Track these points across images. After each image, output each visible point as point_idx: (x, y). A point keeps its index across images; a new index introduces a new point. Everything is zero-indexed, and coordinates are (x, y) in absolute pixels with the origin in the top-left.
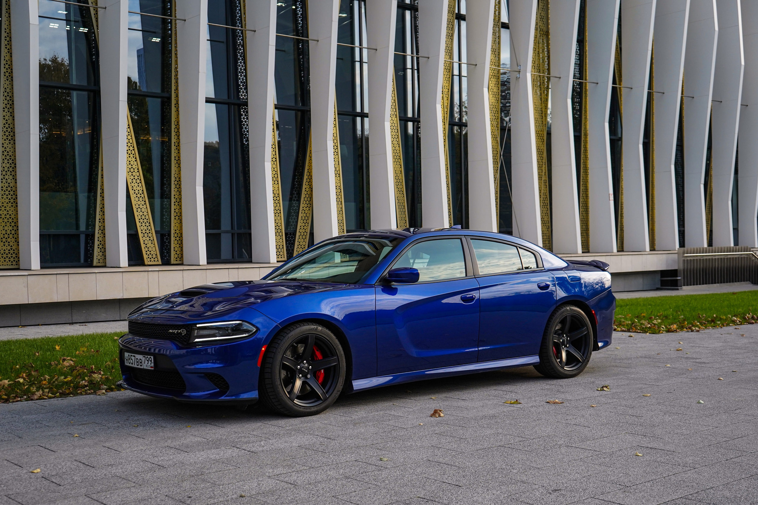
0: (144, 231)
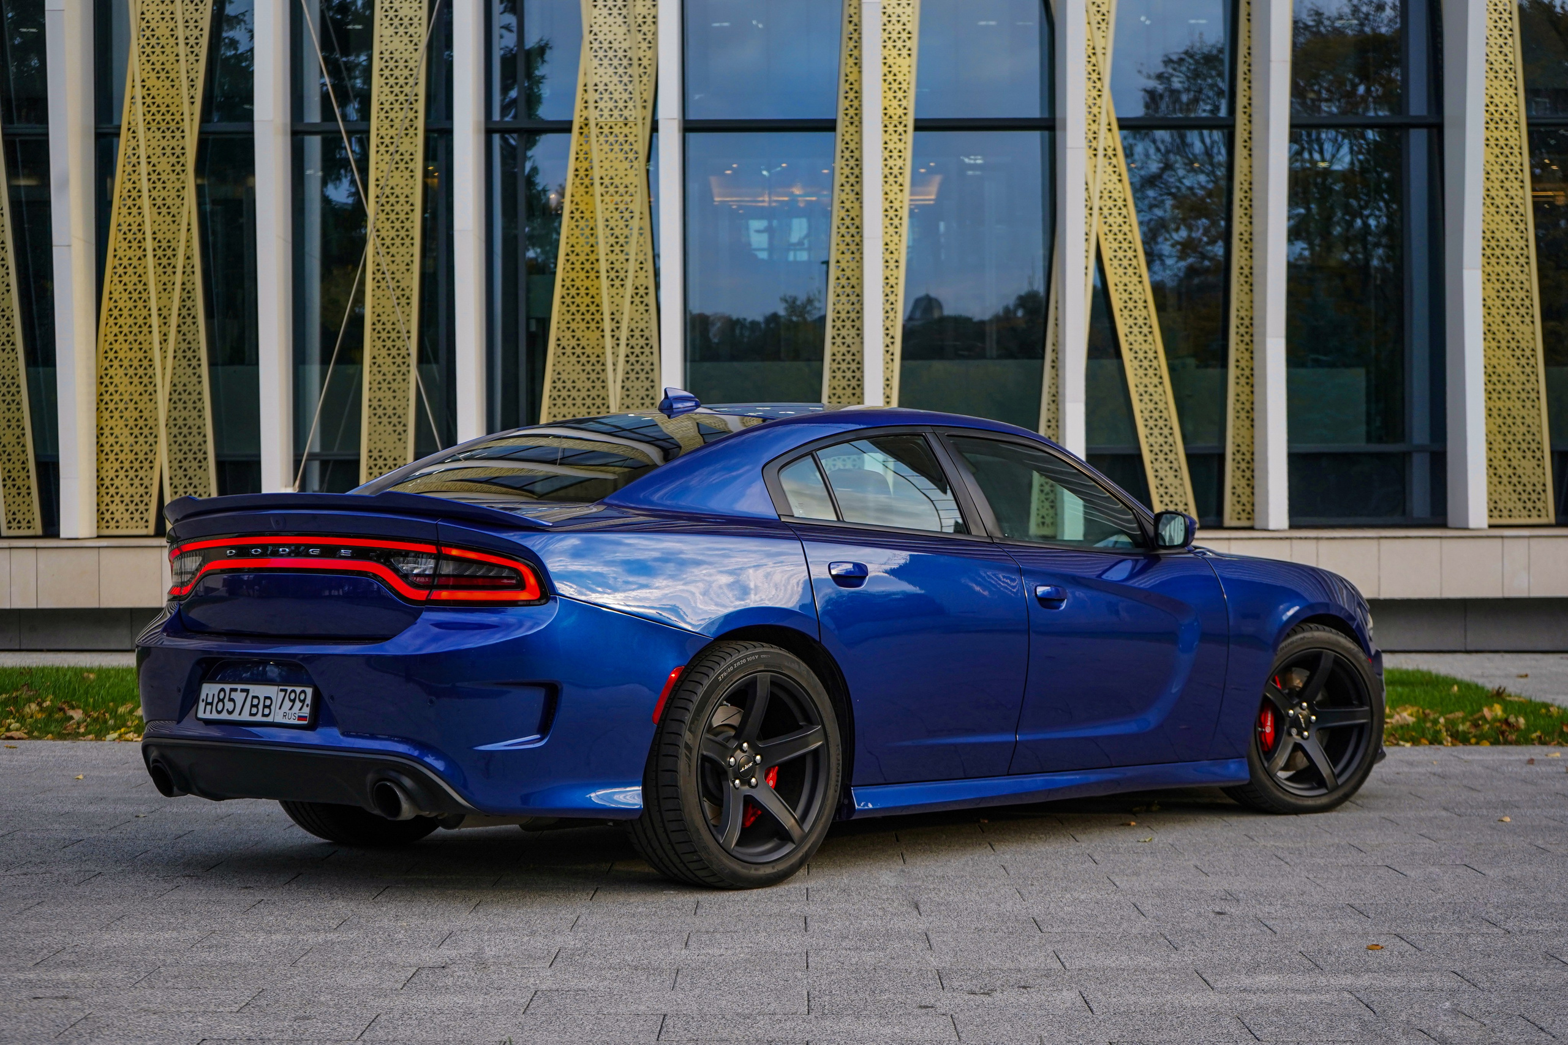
0: (1156, 448)
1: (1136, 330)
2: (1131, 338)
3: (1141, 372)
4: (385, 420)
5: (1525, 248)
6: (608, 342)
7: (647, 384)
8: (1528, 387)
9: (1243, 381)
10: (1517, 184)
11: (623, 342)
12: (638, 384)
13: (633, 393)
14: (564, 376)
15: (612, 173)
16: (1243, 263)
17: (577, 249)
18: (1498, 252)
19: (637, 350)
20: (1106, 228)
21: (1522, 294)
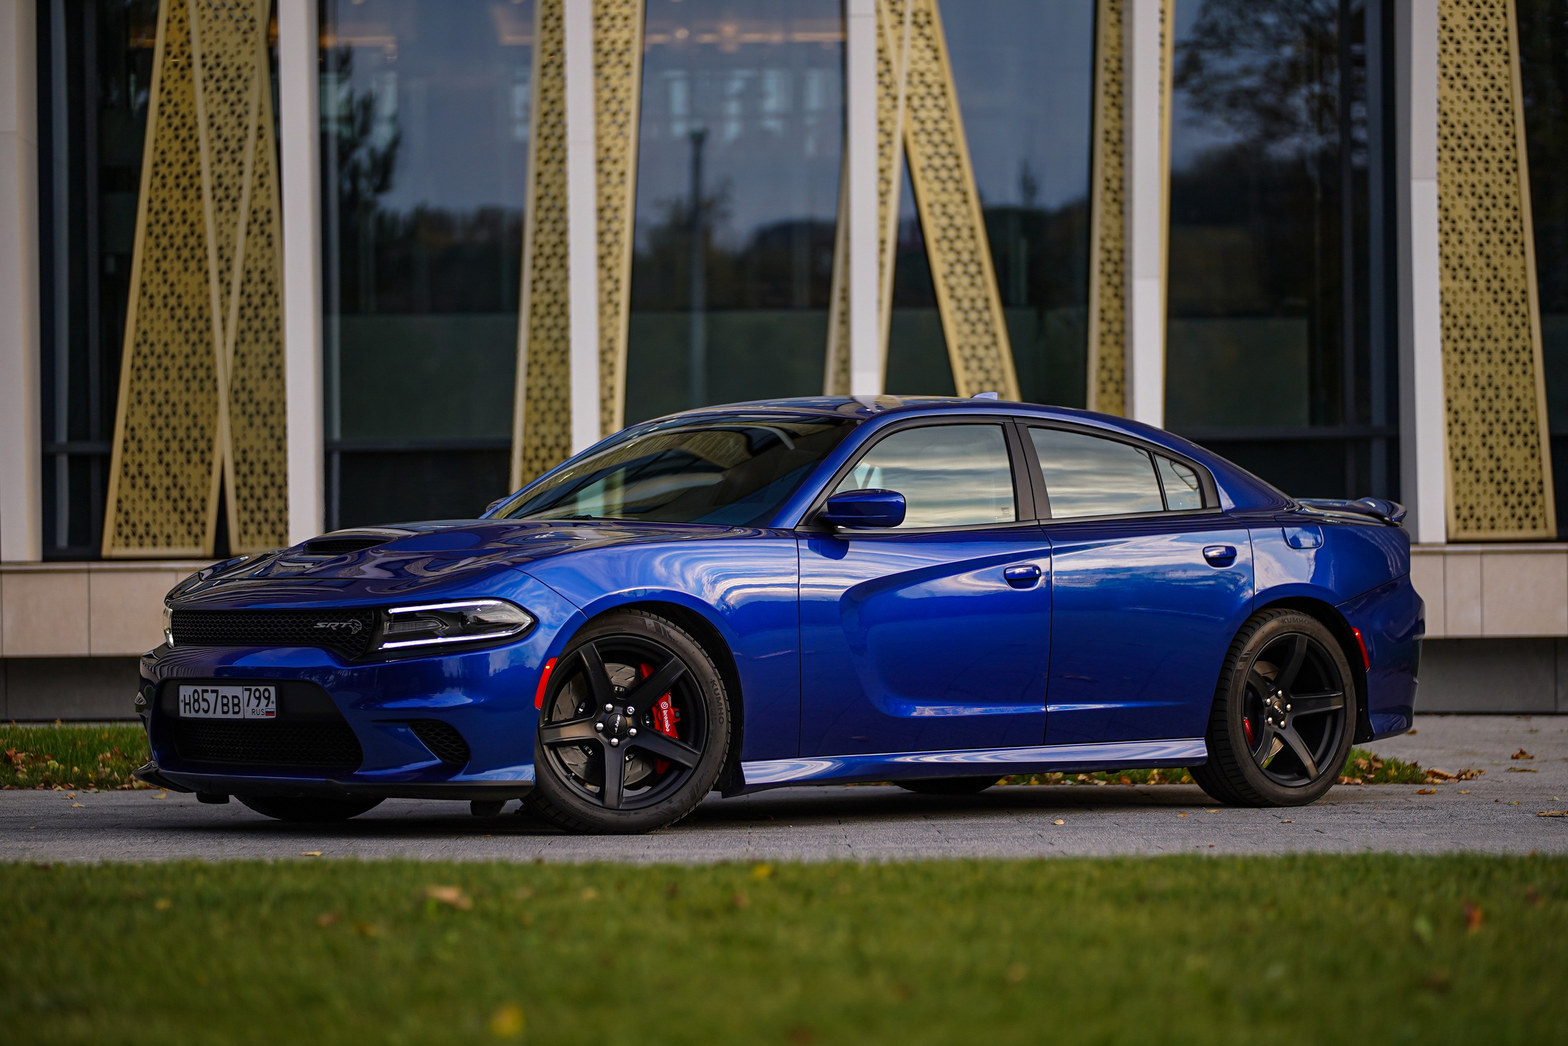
1: (959, 269)
2: (953, 281)
3: (966, 328)
5: (1511, 147)
6: (215, 288)
7: (270, 348)
8: (1517, 344)
9: (1110, 339)
10: (1499, 58)
11: (236, 288)
12: (257, 348)
13: (250, 360)
14: (152, 337)
15: (217, 49)
16: (1110, 173)
17: (170, 157)
18: (1473, 154)
19: (256, 300)
20: (916, 126)
21: (1508, 213)
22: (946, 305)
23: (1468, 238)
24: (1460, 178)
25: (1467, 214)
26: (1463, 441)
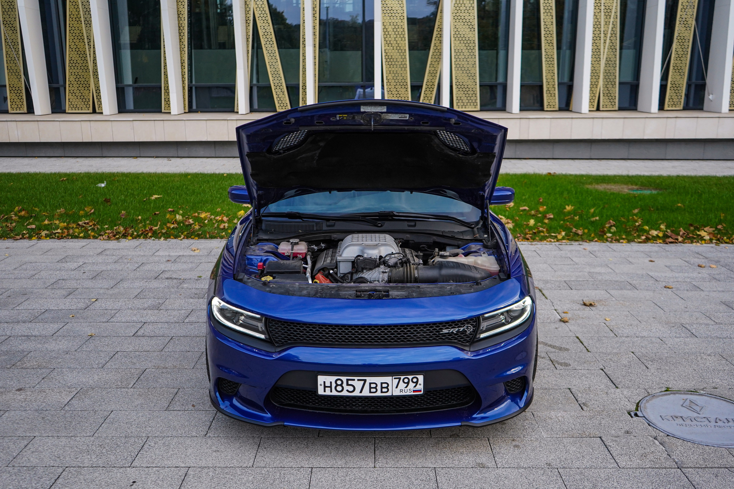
0: (276, 84)
1: (268, 43)
2: (266, 46)
3: (270, 58)
4: (14, 74)
8: (403, 63)
11: (92, 47)
14: (73, 59)
17: (73, 13)
18: (393, 15)
20: (256, 6)
21: (402, 30)
22: (265, 52)
23: (392, 36)
24: (390, 21)
25: (392, 30)
26: (390, 87)
